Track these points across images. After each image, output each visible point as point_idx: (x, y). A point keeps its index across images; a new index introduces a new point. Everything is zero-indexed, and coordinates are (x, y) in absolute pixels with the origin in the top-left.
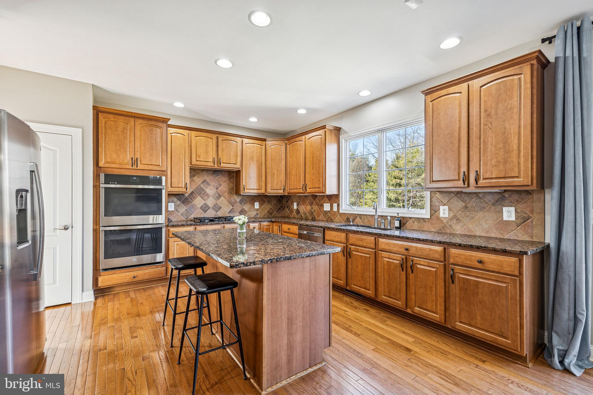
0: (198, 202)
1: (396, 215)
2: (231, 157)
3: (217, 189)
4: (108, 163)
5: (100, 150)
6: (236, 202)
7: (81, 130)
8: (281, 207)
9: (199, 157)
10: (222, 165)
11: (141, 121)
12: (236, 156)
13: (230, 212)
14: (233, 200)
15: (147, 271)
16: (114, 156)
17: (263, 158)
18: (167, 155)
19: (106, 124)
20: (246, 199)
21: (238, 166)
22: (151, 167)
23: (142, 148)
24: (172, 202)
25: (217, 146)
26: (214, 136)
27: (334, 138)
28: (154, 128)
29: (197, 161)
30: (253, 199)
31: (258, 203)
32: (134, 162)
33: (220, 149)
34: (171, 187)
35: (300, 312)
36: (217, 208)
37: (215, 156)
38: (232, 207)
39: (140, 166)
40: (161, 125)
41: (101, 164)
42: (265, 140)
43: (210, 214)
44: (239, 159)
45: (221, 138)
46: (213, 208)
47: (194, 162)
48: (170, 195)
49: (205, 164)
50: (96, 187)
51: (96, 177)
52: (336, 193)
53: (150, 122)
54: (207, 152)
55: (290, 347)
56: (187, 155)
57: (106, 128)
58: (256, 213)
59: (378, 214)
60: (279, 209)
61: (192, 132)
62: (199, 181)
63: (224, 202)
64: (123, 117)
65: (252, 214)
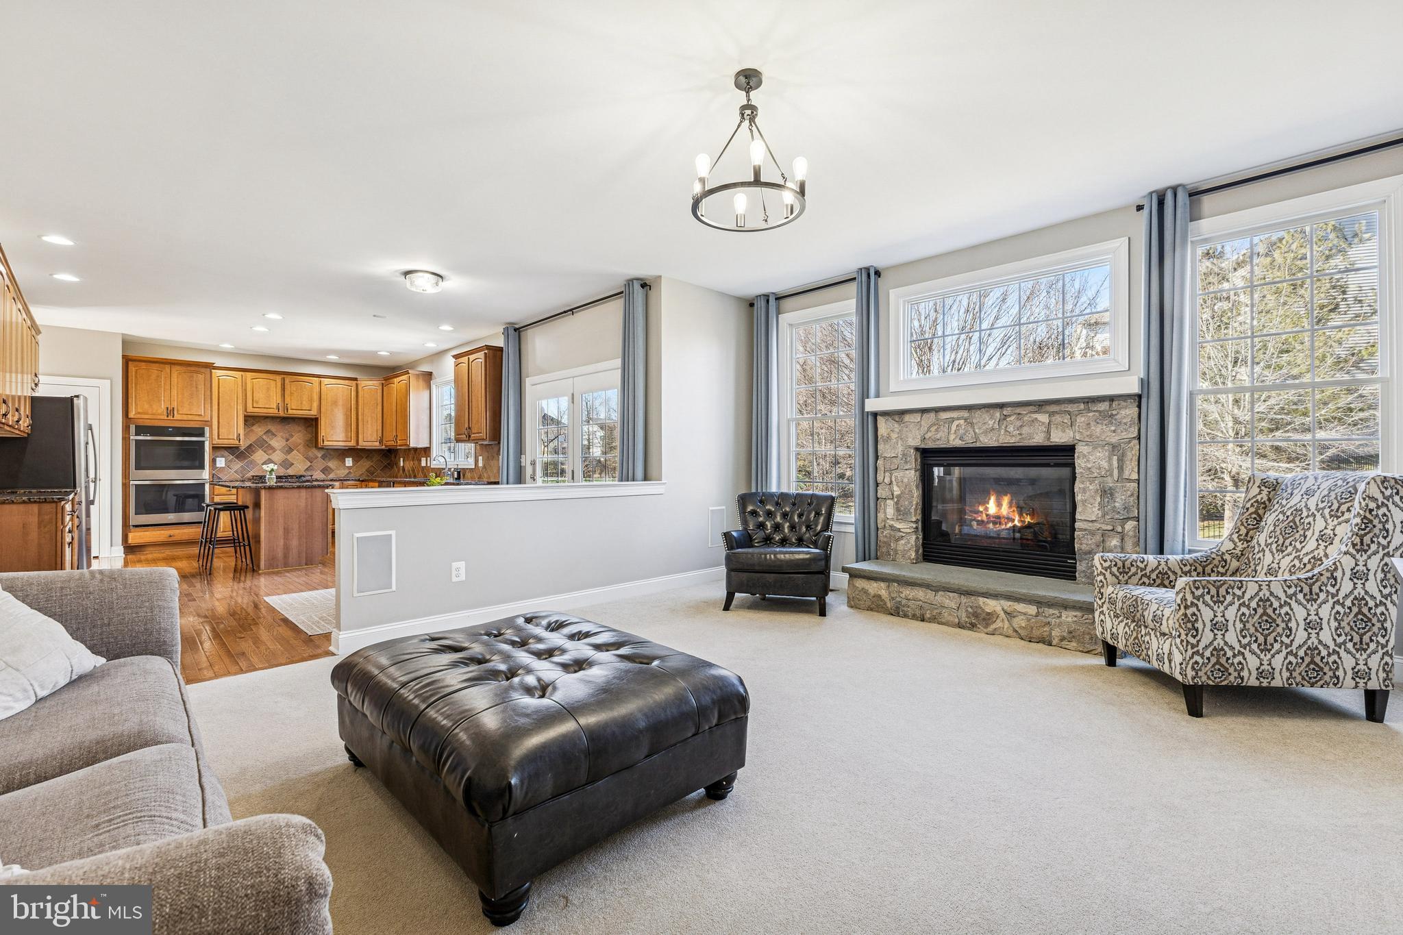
1: (456, 467)
2: (304, 402)
3: (287, 440)
4: (139, 413)
5: (130, 401)
6: (317, 457)
7: (108, 380)
8: (388, 464)
9: (257, 402)
10: (290, 412)
12: (311, 400)
13: (307, 469)
14: (310, 454)
15: (185, 531)
16: (146, 406)
17: (353, 402)
18: (211, 403)
19: (136, 372)
20: (332, 453)
21: (314, 412)
22: (190, 417)
23: (180, 396)
24: (222, 457)
25: (283, 389)
26: (279, 378)
27: (421, 383)
28: (195, 375)
29: (254, 407)
30: (342, 453)
31: (351, 459)
33: (287, 392)
34: (219, 438)
35: (296, 526)
37: (279, 401)
38: (309, 464)
39: (177, 417)
40: (203, 370)
41: (132, 415)
42: (356, 379)
44: (315, 405)
45: (288, 379)
47: (250, 409)
48: (215, 448)
49: (265, 411)
50: (126, 439)
51: (126, 429)
52: (426, 445)
53: (189, 368)
54: (268, 397)
55: (287, 548)
56: (240, 401)
57: (136, 377)
58: (347, 471)
59: (449, 467)
60: (386, 467)
61: (247, 373)
64: (157, 365)
65: (342, 473)
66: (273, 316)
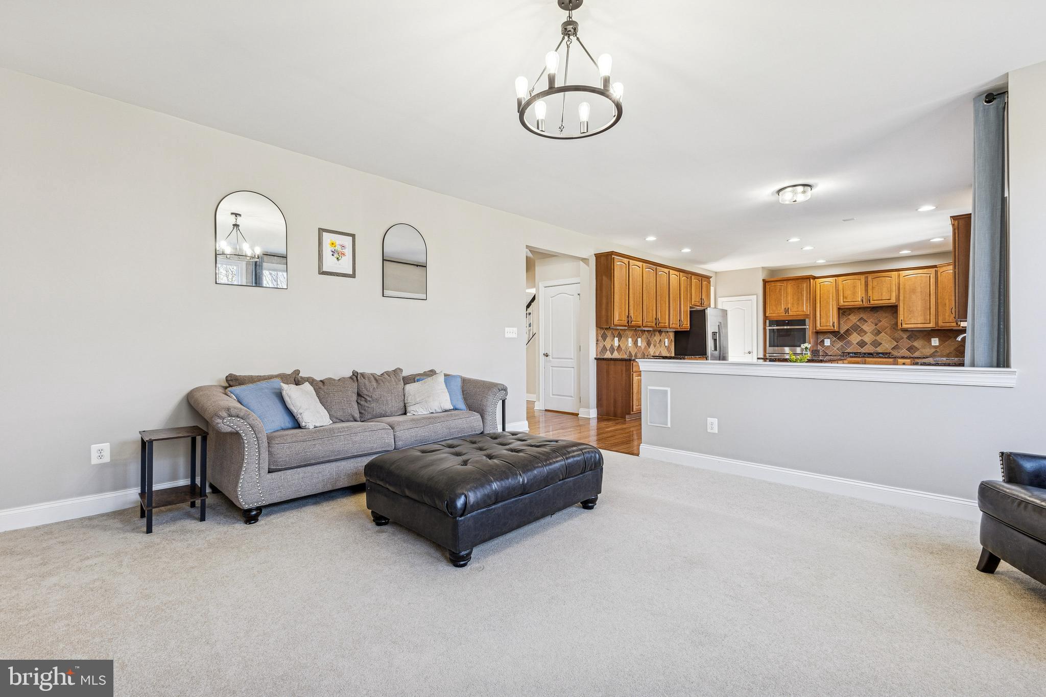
0: (855, 338)
2: (884, 294)
3: (876, 325)
4: (771, 313)
5: (767, 306)
6: (903, 338)
7: (756, 296)
9: (846, 298)
10: (872, 302)
11: (790, 282)
12: (890, 291)
13: (893, 348)
14: (895, 335)
16: (775, 308)
17: (933, 287)
18: (811, 302)
19: (770, 289)
21: (893, 300)
22: (798, 313)
23: (792, 300)
24: (828, 338)
25: (866, 285)
26: (863, 277)
28: (801, 285)
29: (844, 302)
30: (926, 334)
31: (937, 339)
32: (787, 311)
33: (870, 287)
34: (820, 326)
36: (876, 344)
37: (864, 295)
38: (896, 344)
39: (791, 313)
40: (805, 281)
41: (767, 315)
42: (935, 266)
43: (868, 349)
44: (894, 294)
45: (870, 277)
46: (871, 344)
47: (842, 303)
48: (818, 332)
49: (853, 303)
50: (765, 329)
51: (765, 323)
53: (797, 281)
54: (854, 293)
56: (834, 299)
57: (769, 292)
58: (933, 350)
61: (839, 278)
62: (855, 319)
63: (885, 338)
64: (780, 282)
65: (928, 351)
66: (794, 240)
